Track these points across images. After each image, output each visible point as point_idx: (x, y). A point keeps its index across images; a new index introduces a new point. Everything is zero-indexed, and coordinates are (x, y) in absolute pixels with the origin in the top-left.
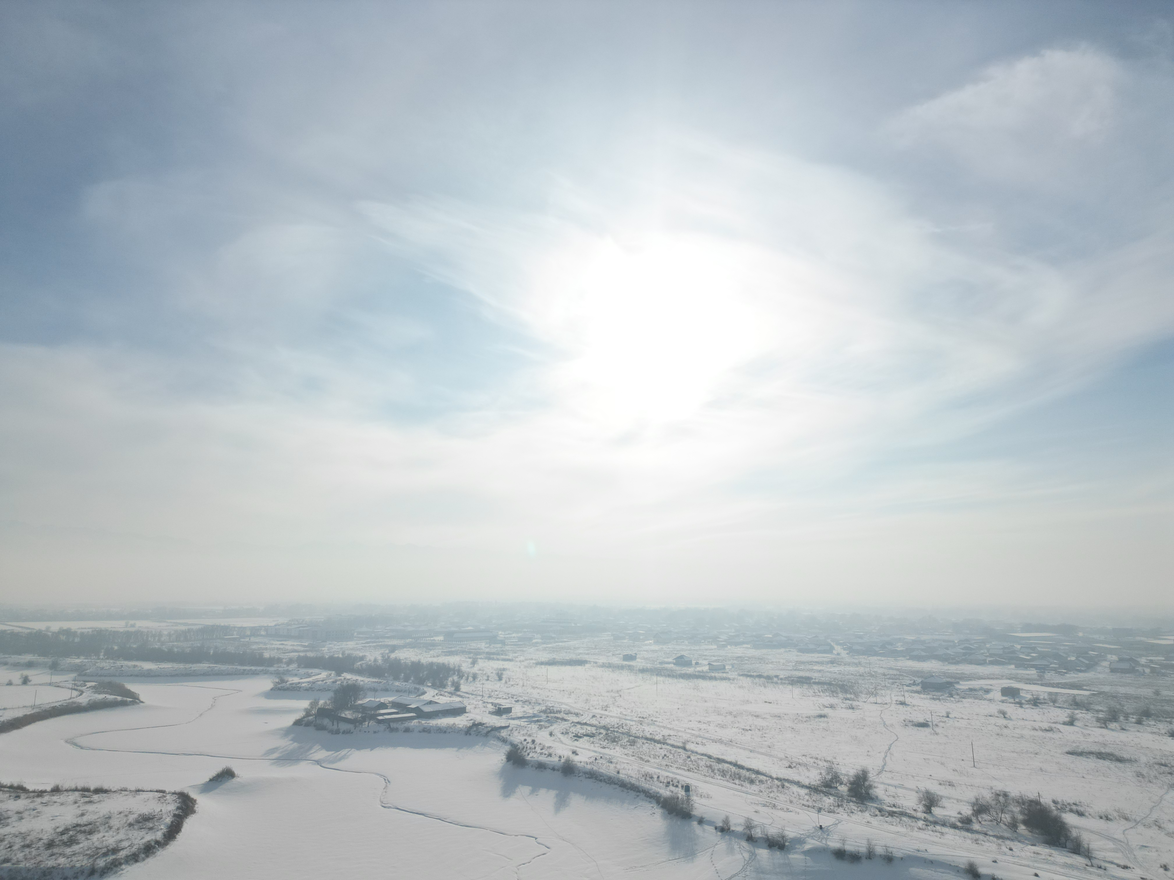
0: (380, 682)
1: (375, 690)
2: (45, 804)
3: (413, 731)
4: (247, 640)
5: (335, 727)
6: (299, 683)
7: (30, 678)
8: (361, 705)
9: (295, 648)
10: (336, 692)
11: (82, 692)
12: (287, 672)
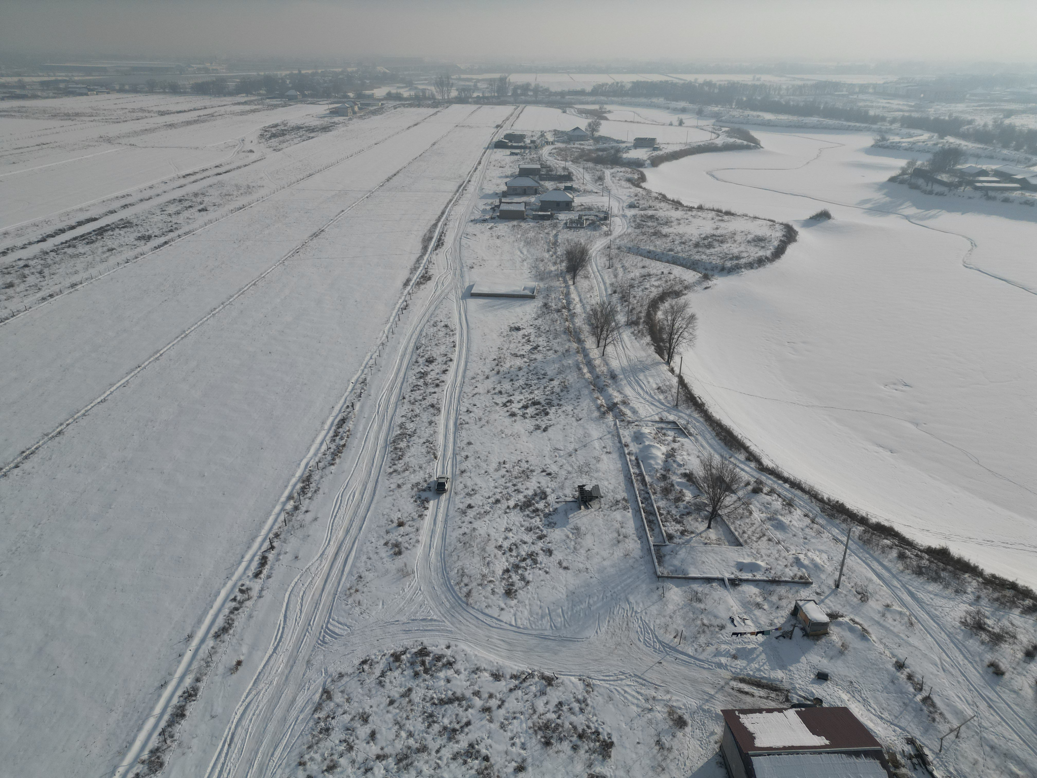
0: (986, 149)
1: (978, 156)
2: (694, 217)
3: (1012, 202)
4: (855, 97)
5: (929, 188)
6: (899, 142)
7: (684, 121)
8: (960, 170)
9: (901, 107)
10: (936, 154)
11: (718, 136)
12: (889, 131)
